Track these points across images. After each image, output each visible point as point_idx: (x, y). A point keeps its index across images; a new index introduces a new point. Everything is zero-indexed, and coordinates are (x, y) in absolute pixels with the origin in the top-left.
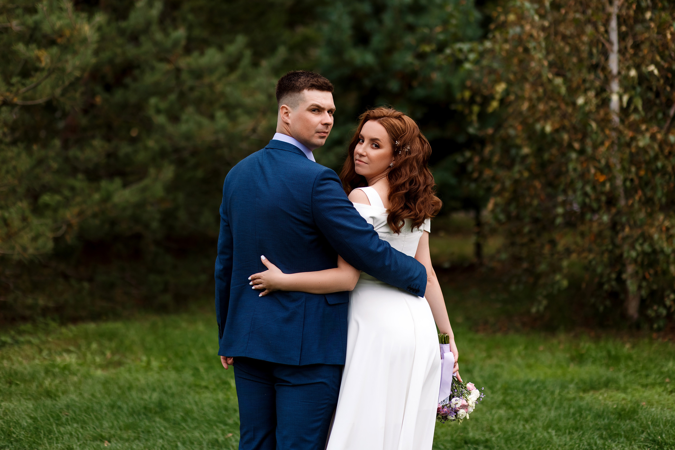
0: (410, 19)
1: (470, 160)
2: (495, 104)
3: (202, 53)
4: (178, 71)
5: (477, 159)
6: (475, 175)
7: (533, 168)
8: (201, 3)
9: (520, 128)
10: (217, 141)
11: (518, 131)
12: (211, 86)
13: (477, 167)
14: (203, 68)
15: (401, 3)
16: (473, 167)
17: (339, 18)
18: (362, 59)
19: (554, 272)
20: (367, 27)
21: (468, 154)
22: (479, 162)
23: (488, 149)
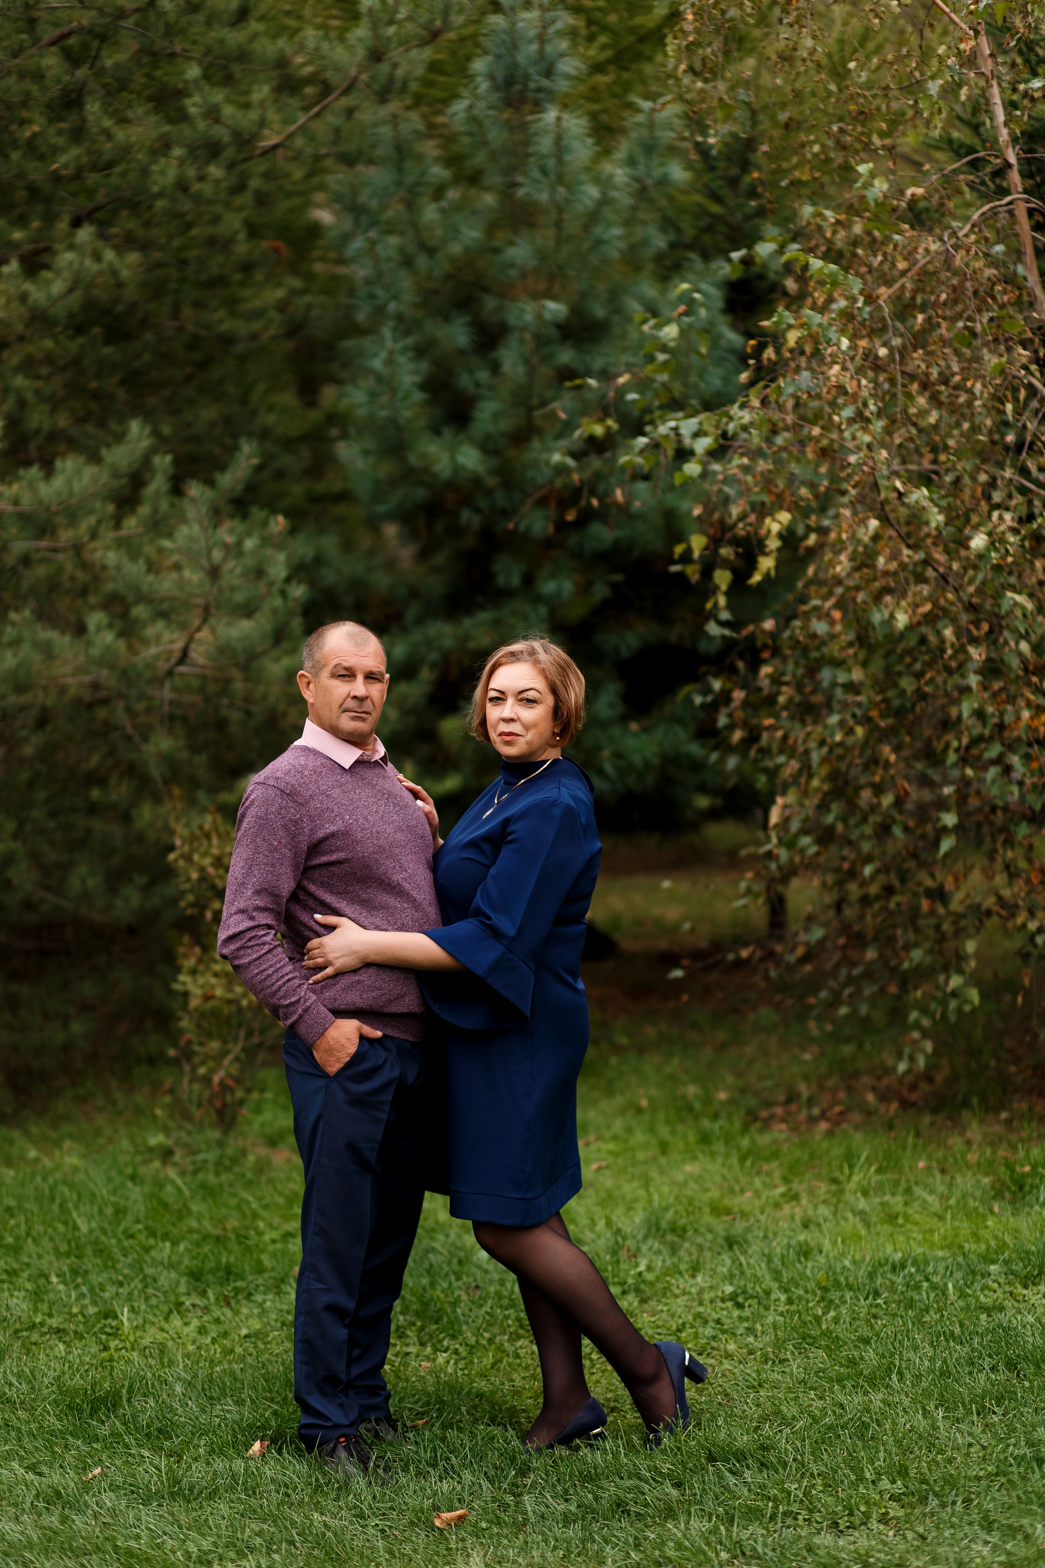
0: (566, 356)
1: (724, 699)
2: (767, 563)
3: (48, 472)
5: (739, 695)
6: (737, 735)
7: (874, 713)
8: (48, 343)
9: (837, 615)
10: (95, 686)
11: (832, 623)
12: (77, 548)
13: (740, 714)
14: (54, 508)
15: (539, 317)
16: (730, 715)
17: (390, 362)
18: (453, 459)
19: (946, 968)
20: (464, 381)
21: (717, 685)
22: (745, 704)
23: (766, 670)
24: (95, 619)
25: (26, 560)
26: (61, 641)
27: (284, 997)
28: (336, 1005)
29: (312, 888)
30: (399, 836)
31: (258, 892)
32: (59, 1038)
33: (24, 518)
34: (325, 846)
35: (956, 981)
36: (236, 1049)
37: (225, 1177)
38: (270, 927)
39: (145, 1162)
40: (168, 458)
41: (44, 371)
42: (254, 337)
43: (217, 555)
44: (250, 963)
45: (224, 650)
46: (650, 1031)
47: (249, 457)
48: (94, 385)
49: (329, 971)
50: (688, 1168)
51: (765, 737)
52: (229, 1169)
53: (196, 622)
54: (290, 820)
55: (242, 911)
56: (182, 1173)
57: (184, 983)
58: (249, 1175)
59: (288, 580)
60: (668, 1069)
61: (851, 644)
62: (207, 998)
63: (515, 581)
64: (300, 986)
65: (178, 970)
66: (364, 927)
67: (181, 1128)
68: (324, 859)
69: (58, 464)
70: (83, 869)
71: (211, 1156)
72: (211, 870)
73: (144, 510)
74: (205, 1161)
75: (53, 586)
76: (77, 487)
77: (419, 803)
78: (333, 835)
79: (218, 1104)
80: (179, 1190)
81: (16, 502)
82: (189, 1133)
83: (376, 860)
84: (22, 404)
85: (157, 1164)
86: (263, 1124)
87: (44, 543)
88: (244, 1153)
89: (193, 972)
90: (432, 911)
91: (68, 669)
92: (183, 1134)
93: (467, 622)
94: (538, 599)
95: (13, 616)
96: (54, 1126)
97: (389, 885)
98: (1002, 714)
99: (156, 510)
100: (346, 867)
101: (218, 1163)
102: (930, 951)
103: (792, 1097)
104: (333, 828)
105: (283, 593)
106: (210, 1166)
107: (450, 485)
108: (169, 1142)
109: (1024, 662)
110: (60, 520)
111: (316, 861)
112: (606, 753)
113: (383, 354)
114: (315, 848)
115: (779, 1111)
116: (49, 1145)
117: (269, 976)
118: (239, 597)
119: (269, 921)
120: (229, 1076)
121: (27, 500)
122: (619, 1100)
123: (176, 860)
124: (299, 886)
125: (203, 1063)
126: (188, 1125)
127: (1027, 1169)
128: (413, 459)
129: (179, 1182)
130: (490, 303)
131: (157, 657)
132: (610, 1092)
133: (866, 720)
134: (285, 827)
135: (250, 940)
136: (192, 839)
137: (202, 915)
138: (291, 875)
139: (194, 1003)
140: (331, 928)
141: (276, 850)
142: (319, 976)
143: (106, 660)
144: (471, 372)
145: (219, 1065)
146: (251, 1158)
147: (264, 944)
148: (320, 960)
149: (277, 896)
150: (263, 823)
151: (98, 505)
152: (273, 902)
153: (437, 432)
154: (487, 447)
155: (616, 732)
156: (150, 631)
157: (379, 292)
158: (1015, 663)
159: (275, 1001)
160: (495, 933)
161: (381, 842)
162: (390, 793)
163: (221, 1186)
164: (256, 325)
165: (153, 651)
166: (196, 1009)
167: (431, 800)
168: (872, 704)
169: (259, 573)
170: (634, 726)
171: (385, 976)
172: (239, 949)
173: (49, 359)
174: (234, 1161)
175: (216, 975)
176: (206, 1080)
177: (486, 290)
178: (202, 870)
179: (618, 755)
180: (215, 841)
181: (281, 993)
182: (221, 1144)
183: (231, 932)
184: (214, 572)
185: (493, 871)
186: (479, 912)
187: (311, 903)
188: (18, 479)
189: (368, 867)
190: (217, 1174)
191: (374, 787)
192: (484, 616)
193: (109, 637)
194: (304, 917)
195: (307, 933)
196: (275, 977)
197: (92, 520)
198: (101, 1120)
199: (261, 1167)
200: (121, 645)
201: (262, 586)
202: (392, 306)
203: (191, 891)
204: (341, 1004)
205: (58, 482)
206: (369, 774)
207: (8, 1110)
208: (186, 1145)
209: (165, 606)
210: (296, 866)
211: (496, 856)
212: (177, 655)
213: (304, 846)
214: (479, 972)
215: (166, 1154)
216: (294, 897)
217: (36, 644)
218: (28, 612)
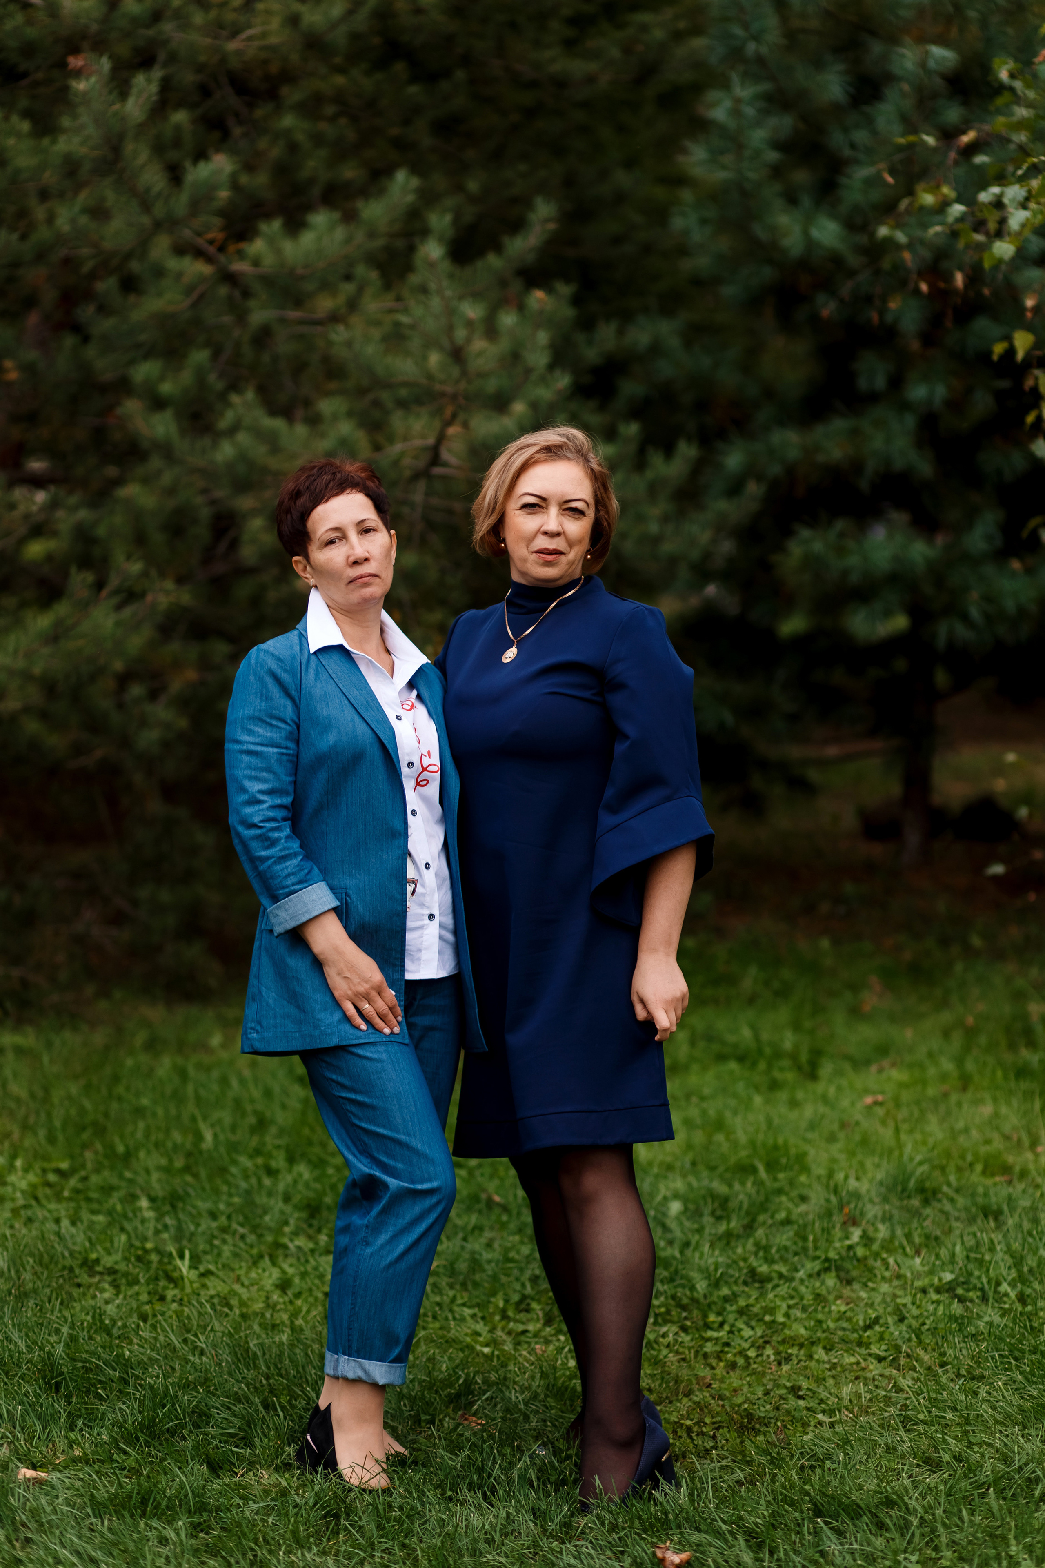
3: (295, 227)
8: (340, 80)
14: (300, 271)
15: (923, 65)
17: (736, 112)
18: (806, 233)
20: (837, 140)
24: (332, 406)
25: (266, 332)
26: (291, 432)
33: (268, 281)
40: (448, 218)
41: (330, 110)
42: (591, 79)
43: (460, 334)
45: (478, 449)
46: (1015, 932)
47: (547, 220)
48: (395, 131)
53: (448, 414)
59: (549, 367)
60: (1020, 982)
63: (880, 382)
69: (309, 219)
73: (414, 279)
76: (328, 249)
81: (256, 263)
84: (293, 148)
93: (819, 432)
94: (904, 406)
95: (236, 399)
107: (803, 264)
110: (310, 286)
112: (974, 595)
113: (728, 104)
118: (489, 386)
121: (270, 261)
122: (946, 1017)
128: (759, 231)
130: (877, 48)
131: (404, 455)
132: (944, 1003)
144: (846, 130)
151: (361, 270)
153: (791, 199)
155: (989, 569)
156: (397, 424)
157: (737, 30)
164: (592, 67)
165: (400, 447)
169: (516, 359)
170: (1016, 565)
173: (339, 98)
177: (873, 33)
179: (988, 599)
184: (456, 355)
188: (260, 234)
192: (839, 424)
193: (346, 428)
200: (362, 439)
201: (517, 374)
202: (751, 48)
205: (307, 242)
209: (405, 392)
212: (427, 455)
217: (259, 434)
218: (250, 395)
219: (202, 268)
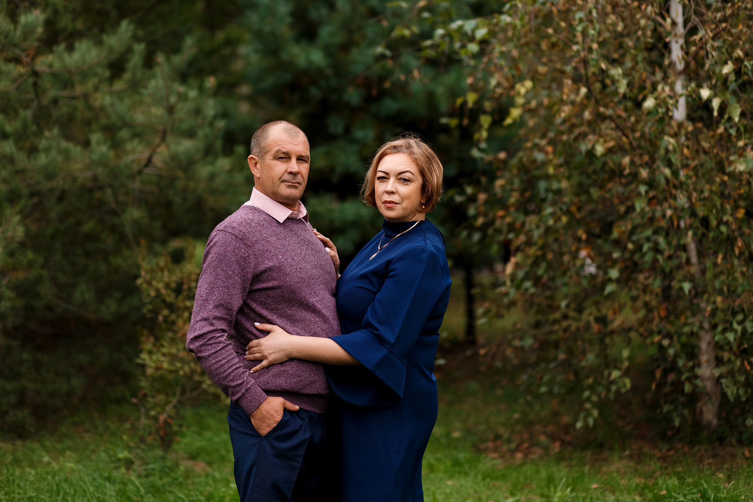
1: (473, 199)
2: (515, 113)
3: (70, 49)
4: (35, 74)
5: (482, 197)
6: (480, 221)
7: (574, 209)
9: (550, 149)
10: (95, 179)
11: (547, 153)
12: (86, 97)
13: (482, 209)
14: (73, 71)
16: (477, 209)
18: (307, 57)
19: (607, 366)
20: (313, 14)
21: (469, 190)
22: (486, 202)
23: (499, 183)
24: (95, 137)
25: (55, 101)
26: (76, 150)
27: (233, 380)
28: (268, 387)
29: (254, 305)
30: (314, 271)
31: (216, 307)
32: (65, 388)
33: (55, 76)
34: (264, 277)
35: (615, 374)
36: (174, 400)
37: (166, 480)
38: (224, 331)
39: (117, 468)
40: (143, 46)
43: (173, 99)
44: (209, 356)
45: (174, 158)
47: (191, 47)
48: (98, 6)
49: (265, 363)
50: (449, 483)
51: (498, 223)
52: (167, 475)
53: (157, 140)
54: (241, 257)
55: (205, 319)
56: (139, 476)
57: (144, 359)
58: (181, 479)
59: (215, 117)
61: (561, 165)
62: (158, 368)
63: (340, 130)
64: (243, 373)
65: (141, 351)
66: (289, 333)
67: (138, 447)
68: (263, 285)
69: (77, 45)
70: (82, 287)
71: (157, 466)
72: (163, 291)
73: (127, 76)
74: (153, 469)
75: (71, 118)
76: (88, 59)
77: (327, 249)
78: (270, 269)
79: (162, 433)
80: (138, 488)
81: (51, 66)
82: (143, 451)
83: (299, 288)
85: (123, 470)
86: (186, 444)
87: (66, 93)
88: (177, 465)
89: (150, 353)
90: (335, 323)
91: (78, 166)
92: (139, 451)
94: (353, 141)
95: (47, 133)
96: (59, 442)
97: (307, 305)
98: (654, 212)
99: (134, 76)
100: (278, 291)
101: (162, 471)
102: (598, 356)
103: (497, 437)
104: (270, 264)
105: (211, 124)
106: (157, 473)
107: (305, 72)
108: (131, 456)
109: (667, 180)
110: (76, 78)
111: (257, 287)
114: (257, 277)
115: (490, 445)
116: (56, 454)
117: (222, 365)
118: (185, 126)
119: (224, 327)
120: (170, 417)
121: (57, 65)
123: (142, 284)
124: (245, 304)
125: (153, 408)
126: (142, 446)
127: (664, 492)
128: (284, 56)
129: (137, 483)
131: (133, 161)
133: (568, 213)
134: (237, 261)
135: (210, 339)
136: (152, 271)
137: (156, 318)
138: (240, 295)
139: (149, 371)
140: (267, 333)
141: (230, 277)
142: (258, 367)
143: (102, 162)
144: (318, 10)
145: (164, 410)
146: (182, 468)
147: (220, 342)
148: (258, 355)
149: (230, 309)
150: (222, 258)
151: (99, 70)
152: (227, 314)
153: (298, 40)
154: (327, 51)
156: (129, 146)
158: (663, 182)
159: (226, 383)
160: (381, 340)
161: (302, 275)
162: (309, 241)
163: (163, 486)
165: (130, 158)
166: (151, 376)
167: (335, 248)
168: (572, 203)
169: (198, 112)
171: (303, 367)
172: (202, 346)
174: (171, 469)
175: (164, 355)
176: (156, 418)
178: (158, 290)
180: (166, 273)
181: (230, 378)
182: (163, 458)
183: (197, 333)
184: (171, 110)
185: (378, 296)
186: (369, 326)
187: (252, 315)
188: (52, 51)
189: (293, 292)
190: (161, 478)
191: (299, 236)
193: (104, 149)
194: (248, 325)
195: (249, 336)
196: (226, 366)
197: (95, 80)
198: (88, 437)
199: (188, 475)
200: (111, 154)
201: (199, 121)
203: (150, 303)
204: (271, 386)
205: (76, 56)
206: (296, 227)
207: (32, 430)
208: (142, 458)
209: (139, 130)
210: (244, 289)
211: (381, 286)
212: (144, 162)
213: (250, 276)
214: (369, 367)
215: (129, 464)
216: (241, 311)
217: (60, 151)
218: (56, 131)
219: (21, 69)
